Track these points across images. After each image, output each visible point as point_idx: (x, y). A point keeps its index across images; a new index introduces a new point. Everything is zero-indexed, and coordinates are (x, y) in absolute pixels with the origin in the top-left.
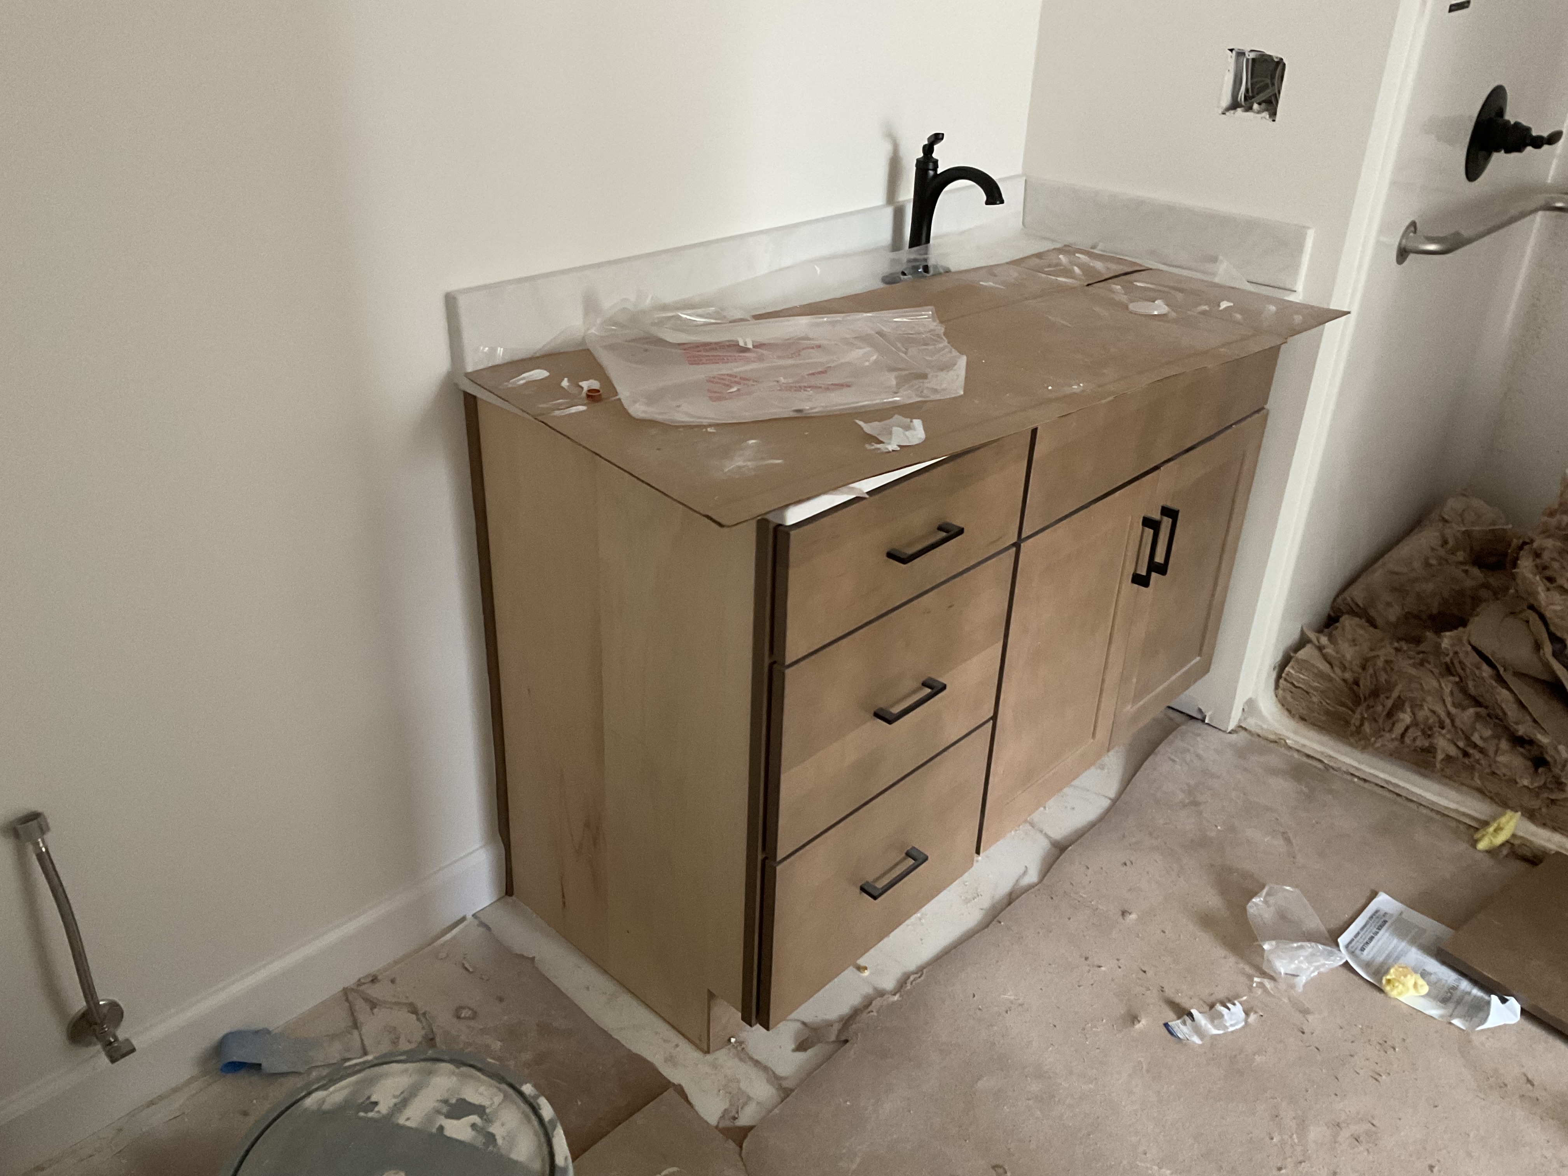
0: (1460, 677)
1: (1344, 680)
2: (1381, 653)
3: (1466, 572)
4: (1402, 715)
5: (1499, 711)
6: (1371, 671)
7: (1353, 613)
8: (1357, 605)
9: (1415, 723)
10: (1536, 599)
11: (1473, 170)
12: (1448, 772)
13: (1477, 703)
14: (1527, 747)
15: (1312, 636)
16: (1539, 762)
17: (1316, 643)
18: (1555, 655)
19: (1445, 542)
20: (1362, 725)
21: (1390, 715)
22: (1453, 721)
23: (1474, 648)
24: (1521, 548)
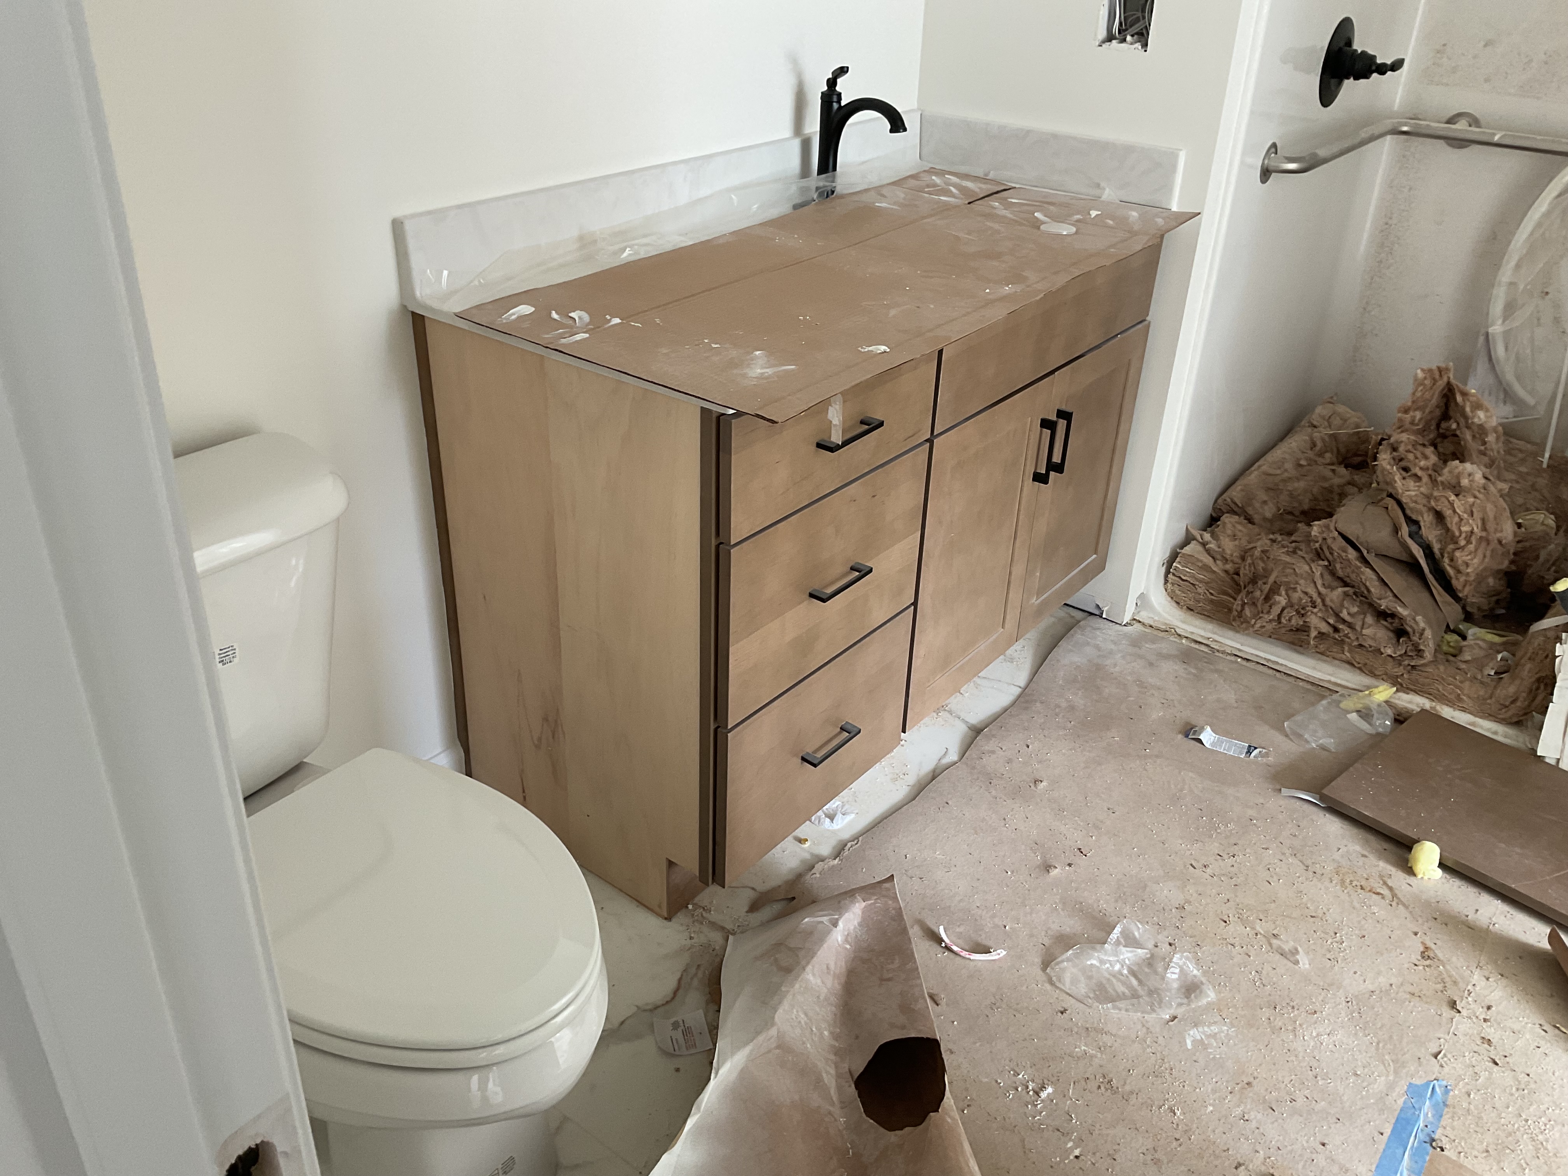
0: (1329, 561)
1: (1226, 572)
2: (1259, 544)
3: (1333, 471)
4: (1277, 598)
5: (1363, 589)
6: (1249, 561)
7: (1233, 512)
8: (1235, 503)
9: (1290, 605)
10: (1395, 488)
11: (1327, 96)
12: (1322, 648)
13: (1346, 584)
14: (1389, 619)
15: (1196, 533)
16: (1400, 633)
17: (1201, 540)
18: (1410, 536)
19: (1314, 445)
20: (1243, 609)
21: (1267, 598)
22: (1323, 601)
23: (1340, 533)
24: (1380, 444)
